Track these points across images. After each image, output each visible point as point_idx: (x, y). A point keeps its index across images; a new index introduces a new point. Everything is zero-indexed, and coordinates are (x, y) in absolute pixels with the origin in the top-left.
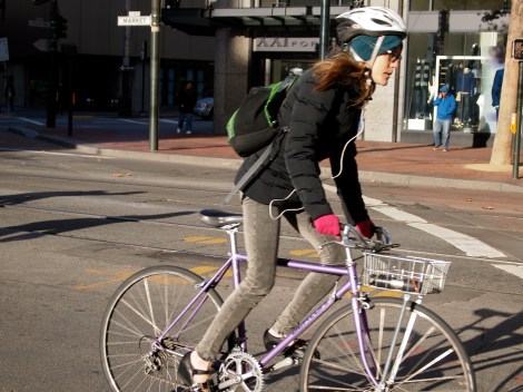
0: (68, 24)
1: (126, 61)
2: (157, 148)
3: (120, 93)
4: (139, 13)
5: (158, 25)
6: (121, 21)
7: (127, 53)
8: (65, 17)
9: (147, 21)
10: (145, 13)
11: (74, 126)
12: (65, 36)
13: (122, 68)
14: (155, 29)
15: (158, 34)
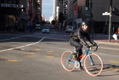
0: (93, 15)
1: (106, 23)
2: (110, 41)
3: (105, 29)
4: (107, 12)
5: (111, 15)
6: (103, 14)
7: (107, 21)
8: (93, 14)
9: (109, 14)
10: (109, 12)
11: (93, 37)
12: (93, 18)
13: (106, 24)
14: (110, 16)
15: (111, 17)
